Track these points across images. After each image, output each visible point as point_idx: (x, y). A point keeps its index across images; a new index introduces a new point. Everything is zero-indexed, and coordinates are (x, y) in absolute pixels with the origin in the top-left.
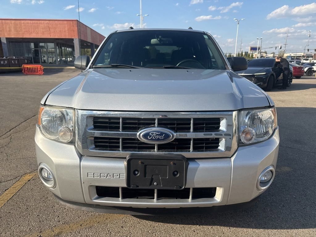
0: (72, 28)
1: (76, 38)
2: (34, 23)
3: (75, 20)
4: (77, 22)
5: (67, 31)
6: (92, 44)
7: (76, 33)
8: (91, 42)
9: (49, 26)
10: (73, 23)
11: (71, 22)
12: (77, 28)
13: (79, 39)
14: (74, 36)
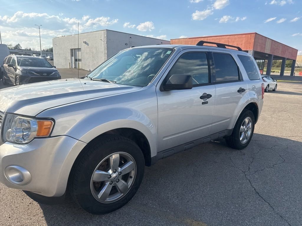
0: (249, 41)
1: (251, 50)
2: (218, 39)
3: (253, 33)
4: (255, 35)
5: (244, 44)
6: (270, 55)
7: (252, 45)
8: (269, 53)
9: (229, 41)
10: (251, 36)
11: (249, 35)
12: (253, 41)
13: (253, 51)
14: (250, 48)
